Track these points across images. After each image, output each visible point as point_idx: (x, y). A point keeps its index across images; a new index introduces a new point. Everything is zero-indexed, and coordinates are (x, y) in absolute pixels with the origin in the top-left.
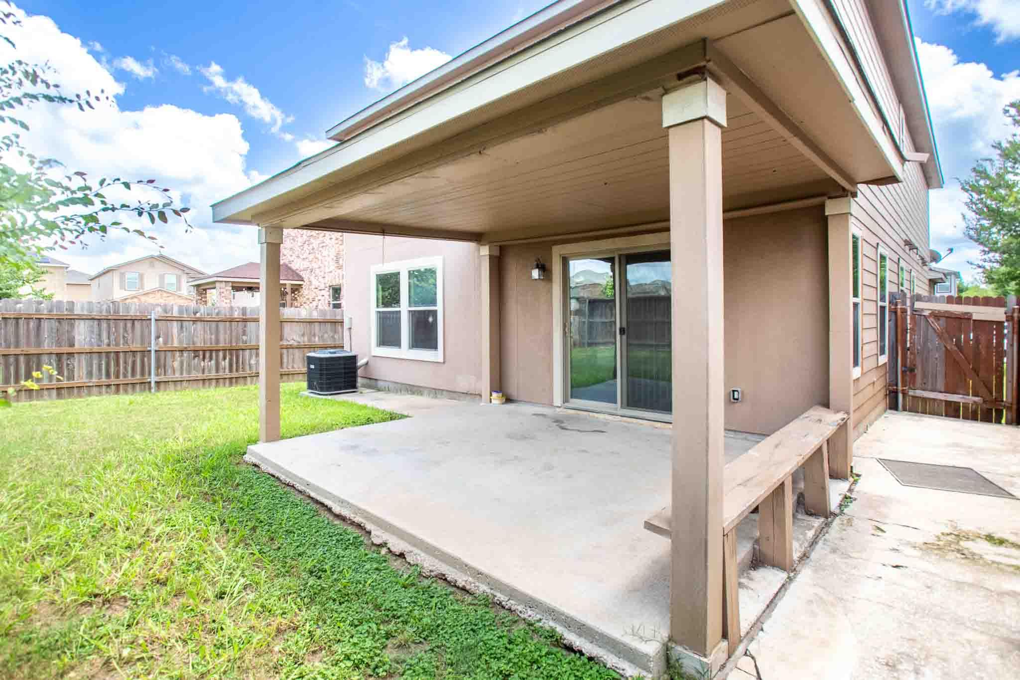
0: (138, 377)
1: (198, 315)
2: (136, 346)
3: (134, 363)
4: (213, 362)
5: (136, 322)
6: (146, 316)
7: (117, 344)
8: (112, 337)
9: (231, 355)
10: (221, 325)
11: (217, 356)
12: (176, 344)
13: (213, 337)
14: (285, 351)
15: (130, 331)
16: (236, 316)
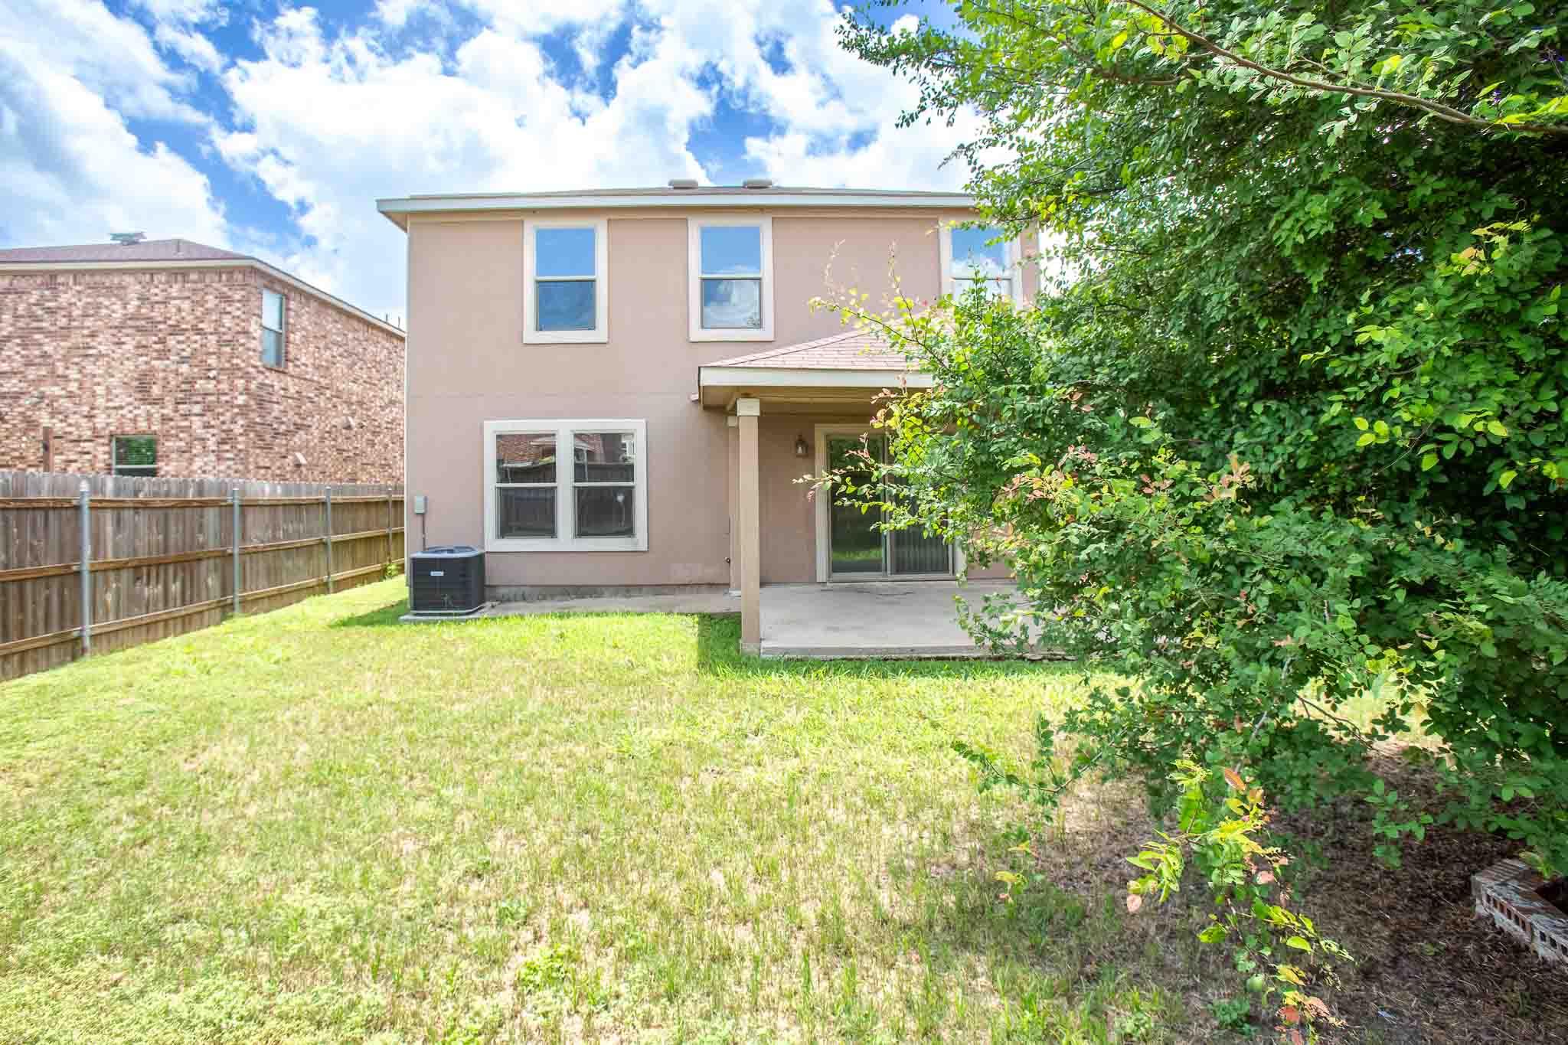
0: (55, 631)
1: (141, 497)
2: (49, 564)
3: (48, 599)
4: (160, 587)
5: (51, 514)
6: (69, 501)
7: (21, 564)
8: (13, 551)
9: (184, 570)
10: (172, 513)
11: (166, 574)
12: (110, 558)
13: (161, 537)
14: (248, 558)
15: (41, 533)
16: (190, 498)
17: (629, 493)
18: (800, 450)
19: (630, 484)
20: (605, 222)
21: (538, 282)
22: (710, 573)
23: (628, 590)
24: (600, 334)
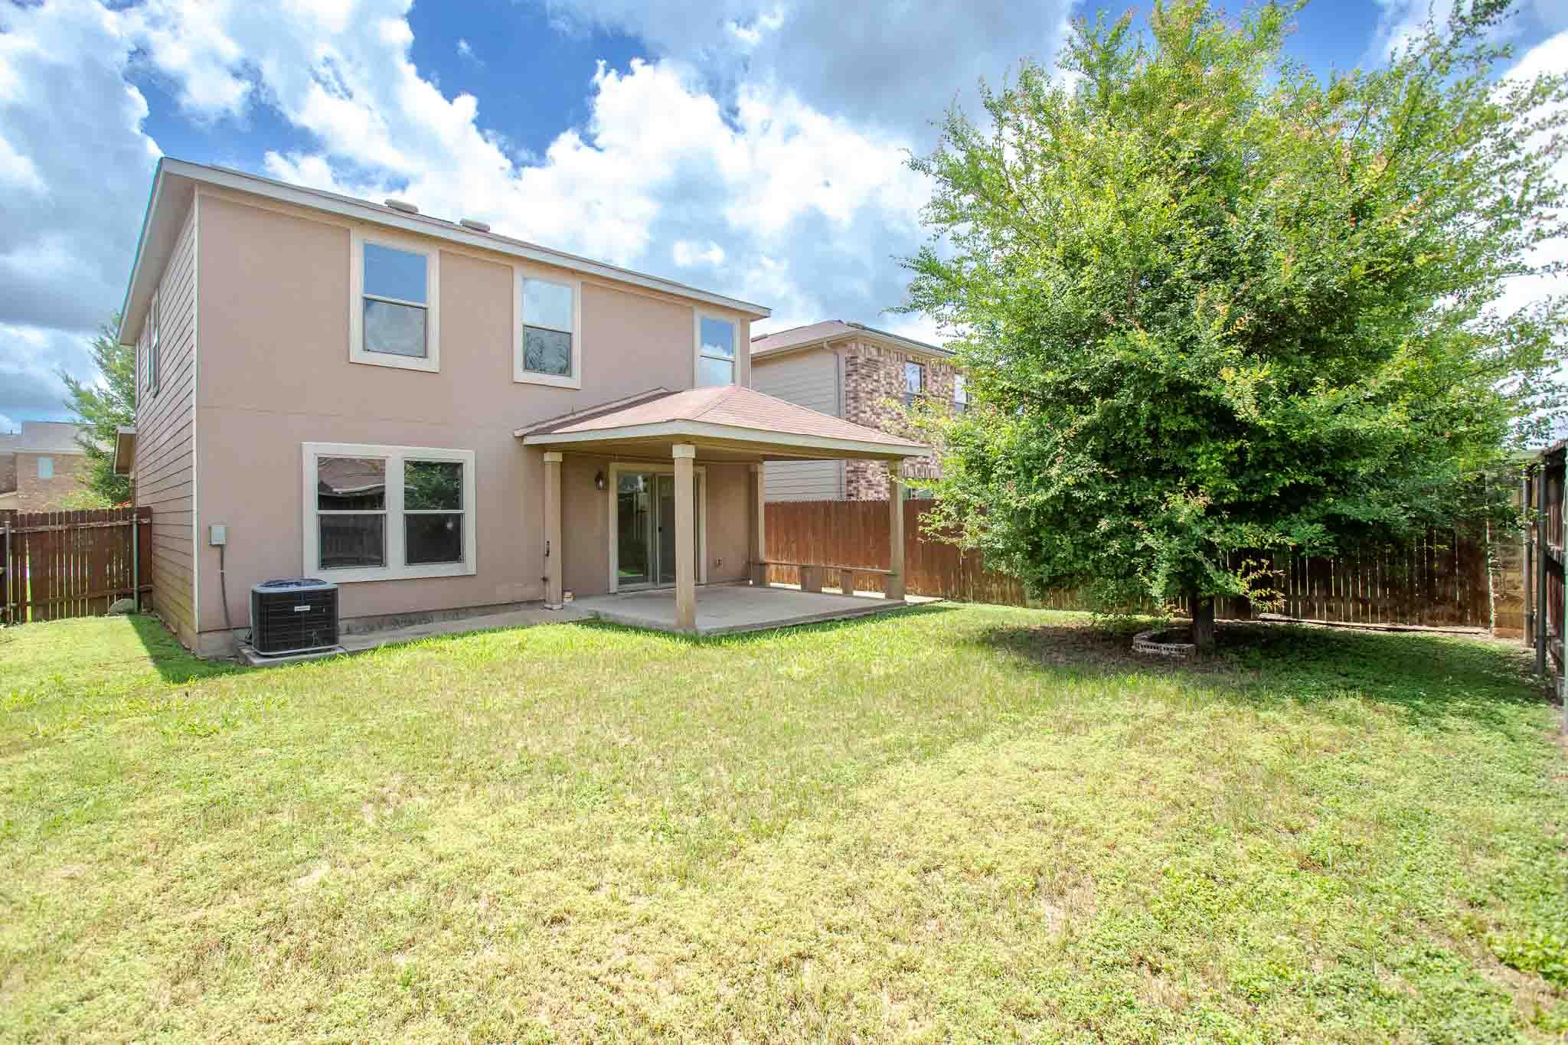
17: (458, 518)
18: (601, 483)
19: (459, 511)
20: (438, 253)
21: (366, 299)
22: (531, 591)
23: (457, 613)
24: (432, 364)
